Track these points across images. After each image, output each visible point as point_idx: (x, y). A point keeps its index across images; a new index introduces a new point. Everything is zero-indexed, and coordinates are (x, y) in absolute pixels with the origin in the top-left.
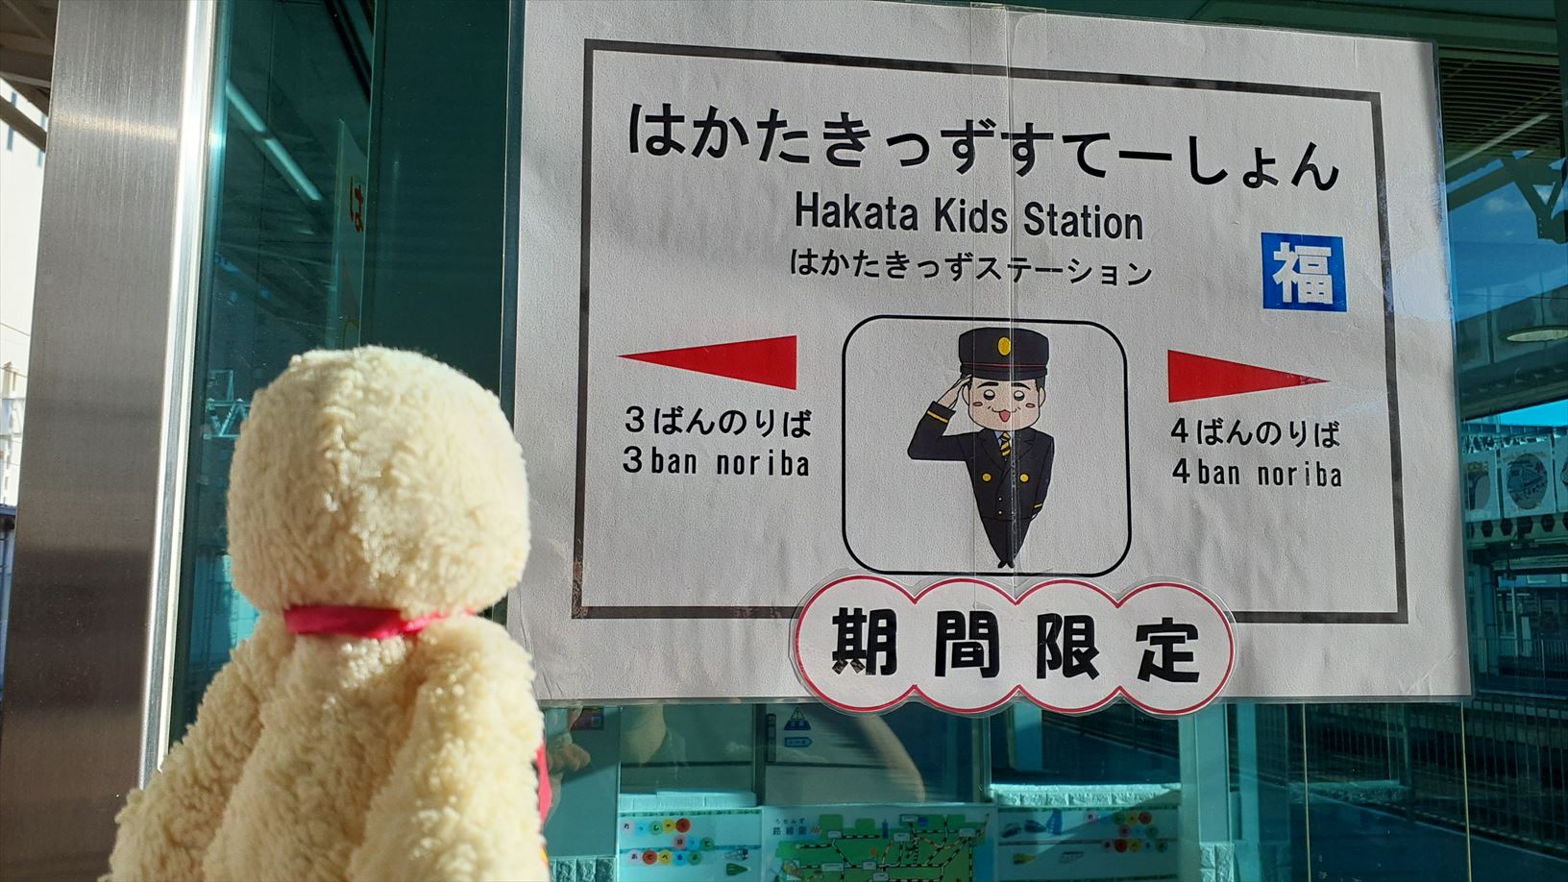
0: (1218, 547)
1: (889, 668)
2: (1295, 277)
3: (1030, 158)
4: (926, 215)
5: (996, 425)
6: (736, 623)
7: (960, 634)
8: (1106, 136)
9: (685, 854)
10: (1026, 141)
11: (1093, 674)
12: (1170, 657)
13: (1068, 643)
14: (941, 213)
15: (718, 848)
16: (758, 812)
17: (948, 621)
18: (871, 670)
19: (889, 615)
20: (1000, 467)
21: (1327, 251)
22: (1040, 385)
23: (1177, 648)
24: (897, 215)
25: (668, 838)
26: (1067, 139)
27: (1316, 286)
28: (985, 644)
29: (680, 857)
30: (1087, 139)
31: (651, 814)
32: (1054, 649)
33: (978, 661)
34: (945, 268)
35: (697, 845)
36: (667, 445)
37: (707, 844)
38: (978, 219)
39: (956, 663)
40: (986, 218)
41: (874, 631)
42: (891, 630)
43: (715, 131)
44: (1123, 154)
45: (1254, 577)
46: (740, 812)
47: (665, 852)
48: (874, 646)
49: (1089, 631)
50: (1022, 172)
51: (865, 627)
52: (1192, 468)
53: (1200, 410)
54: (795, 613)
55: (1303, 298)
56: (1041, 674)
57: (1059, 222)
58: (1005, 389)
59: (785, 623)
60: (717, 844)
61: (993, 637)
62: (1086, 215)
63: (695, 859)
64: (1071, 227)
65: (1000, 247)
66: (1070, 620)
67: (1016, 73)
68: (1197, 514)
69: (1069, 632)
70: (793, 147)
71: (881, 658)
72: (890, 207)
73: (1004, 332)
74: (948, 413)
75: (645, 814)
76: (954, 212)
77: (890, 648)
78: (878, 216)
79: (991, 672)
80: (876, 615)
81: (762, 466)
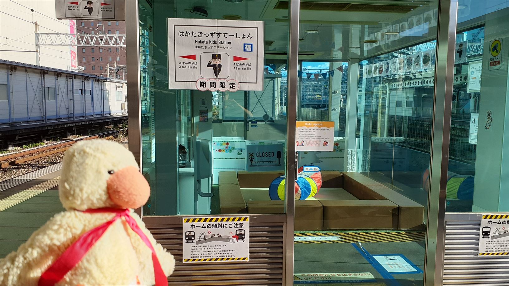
0: (238, 76)
1: (205, 87)
2: (247, 48)
3: (219, 36)
4: (208, 42)
5: (216, 64)
6: (190, 82)
7: (212, 84)
8: (227, 33)
9: (228, 150)
10: (219, 34)
11: (225, 88)
12: (233, 86)
13: (223, 85)
14: (210, 42)
15: (235, 149)
16: (245, 141)
17: (211, 83)
18: (203, 87)
19: (205, 82)
20: (216, 68)
21: (251, 45)
22: (220, 60)
23: (233, 85)
24: (206, 42)
25: (224, 147)
26: (223, 34)
27: (249, 49)
28: (215, 85)
29: (227, 151)
30: (225, 34)
31: (220, 141)
32: (221, 86)
33: (214, 86)
34: (211, 48)
35: (231, 148)
36: (183, 65)
37: (233, 148)
38: (214, 42)
39: (212, 87)
40: (215, 42)
41: (204, 83)
42: (205, 84)
43: (187, 34)
44: (229, 35)
45: (241, 79)
46: (241, 141)
47: (224, 150)
48: (204, 85)
49: (225, 84)
50: (218, 37)
51: (203, 83)
52: (236, 68)
53: (236, 62)
54: (196, 82)
55: (248, 50)
56: (220, 88)
57: (222, 43)
58: (217, 60)
59: (195, 83)
60: (235, 148)
61: (215, 84)
62: (225, 42)
63: (230, 151)
64: (224, 43)
65: (216, 45)
66: (223, 83)
67: (218, 27)
68: (236, 73)
69: (223, 84)
70: (195, 35)
71: (204, 86)
72: (205, 41)
73: (217, 54)
74: (211, 62)
75: (219, 141)
76: (211, 42)
77: (205, 85)
78: (203, 42)
79: (215, 88)
80: (204, 82)
81: (192, 68)
